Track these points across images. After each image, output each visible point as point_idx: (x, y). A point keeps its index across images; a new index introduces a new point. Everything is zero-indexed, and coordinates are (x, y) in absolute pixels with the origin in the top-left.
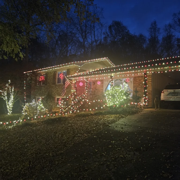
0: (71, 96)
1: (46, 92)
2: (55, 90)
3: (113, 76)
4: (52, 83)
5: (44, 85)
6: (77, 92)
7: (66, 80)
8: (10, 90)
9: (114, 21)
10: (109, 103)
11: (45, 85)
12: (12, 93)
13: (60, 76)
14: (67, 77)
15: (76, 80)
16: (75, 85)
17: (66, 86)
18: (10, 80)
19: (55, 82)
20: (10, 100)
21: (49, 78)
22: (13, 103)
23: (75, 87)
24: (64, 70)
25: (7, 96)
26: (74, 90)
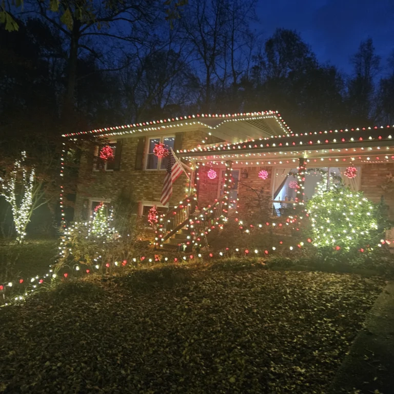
0: (185, 203)
1: (116, 189)
2: (140, 185)
3: (306, 159)
4: (132, 166)
5: (112, 170)
6: (200, 196)
7: (175, 162)
8: (24, 178)
9: (280, 30)
10: (323, 239)
11: (115, 170)
12: (29, 186)
13: (156, 150)
14: (176, 154)
15: (199, 164)
16: (196, 176)
17: (174, 177)
18: (25, 152)
19: (142, 165)
20: (22, 203)
21: (127, 153)
22: (29, 210)
23: (195, 181)
24: (167, 135)
25: (15, 192)
26: (192, 188)
